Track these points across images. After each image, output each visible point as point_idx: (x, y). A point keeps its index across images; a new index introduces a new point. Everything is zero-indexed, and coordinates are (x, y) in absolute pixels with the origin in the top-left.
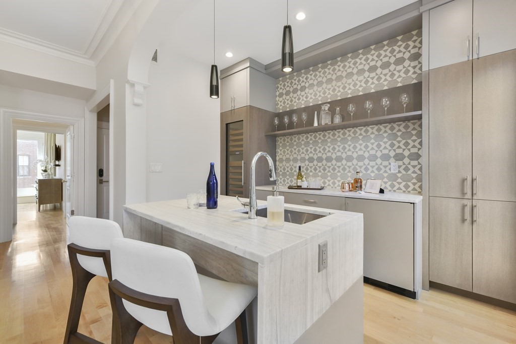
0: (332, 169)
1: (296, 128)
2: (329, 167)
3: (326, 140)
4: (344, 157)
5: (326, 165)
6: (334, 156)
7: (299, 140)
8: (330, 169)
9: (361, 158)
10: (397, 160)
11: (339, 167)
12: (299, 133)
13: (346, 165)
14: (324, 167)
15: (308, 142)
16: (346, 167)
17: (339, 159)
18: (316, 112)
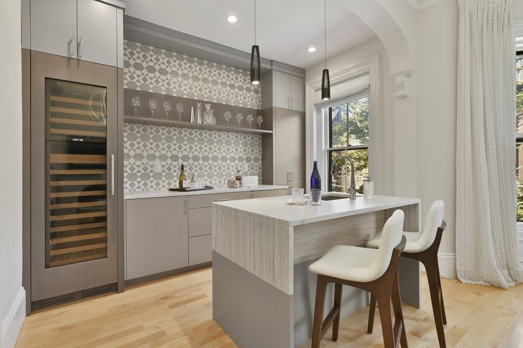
0: (199, 169)
1: (154, 118)
2: (196, 166)
3: (193, 138)
4: (211, 157)
5: (193, 164)
6: (201, 156)
7: (157, 133)
8: (197, 169)
9: (224, 159)
10: (247, 162)
11: (206, 166)
12: (157, 124)
13: (212, 164)
14: (191, 167)
15: (171, 138)
16: (212, 166)
17: (206, 159)
18: (192, 108)
